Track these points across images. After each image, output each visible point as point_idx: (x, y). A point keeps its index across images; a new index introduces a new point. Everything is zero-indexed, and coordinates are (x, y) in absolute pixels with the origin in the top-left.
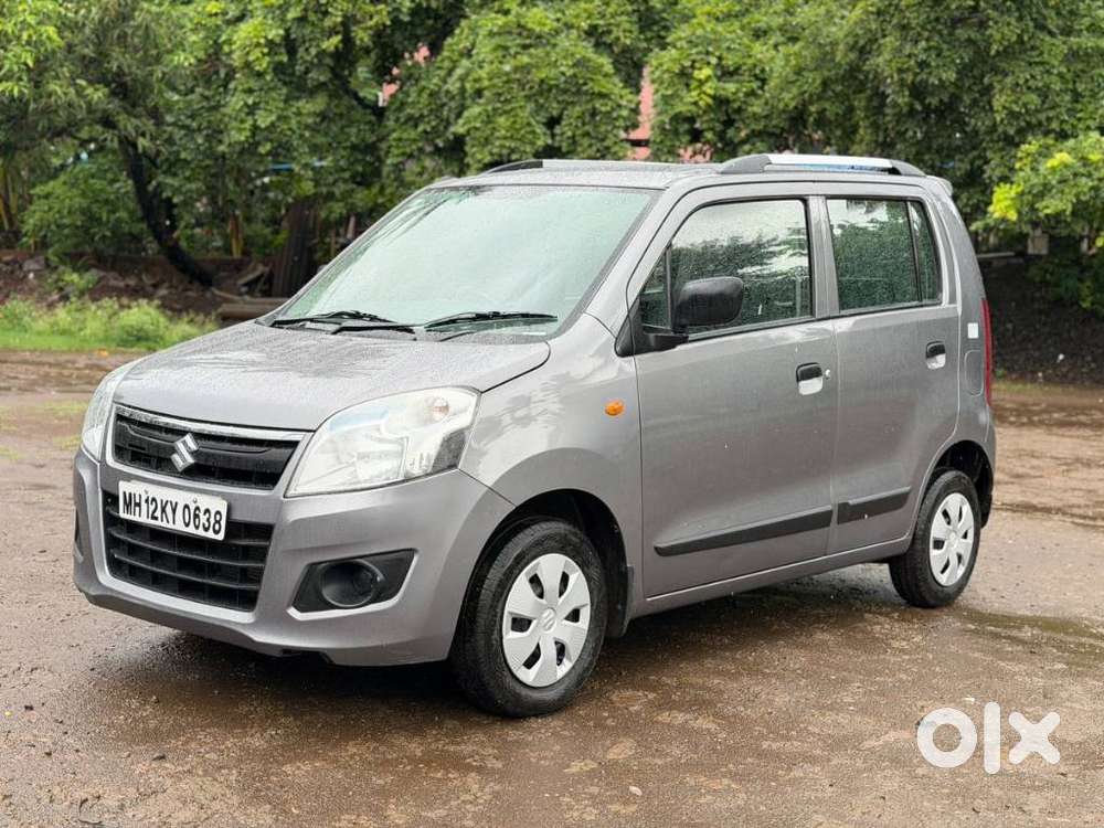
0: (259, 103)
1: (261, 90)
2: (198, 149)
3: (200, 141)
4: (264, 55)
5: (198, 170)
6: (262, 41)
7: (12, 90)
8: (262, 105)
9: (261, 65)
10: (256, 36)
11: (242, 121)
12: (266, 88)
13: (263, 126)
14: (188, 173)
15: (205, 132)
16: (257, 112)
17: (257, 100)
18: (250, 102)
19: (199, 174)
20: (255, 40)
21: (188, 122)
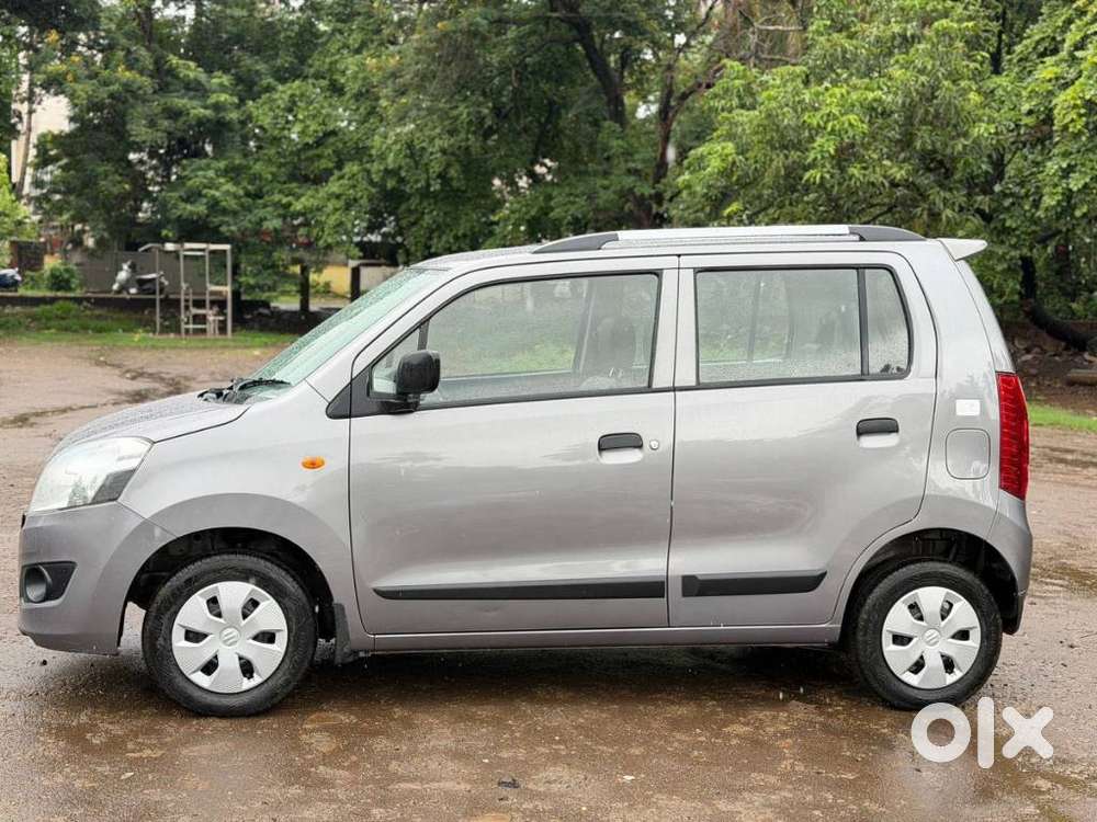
0: (1076, 165)
1: (1079, 152)
2: (1024, 215)
3: (1027, 207)
4: (1080, 116)
5: (1023, 236)
6: (1079, 102)
7: (815, 178)
8: (1078, 167)
9: (1075, 127)
10: (1073, 98)
11: (1056, 186)
12: (1083, 149)
13: (1075, 189)
14: (1014, 241)
15: (1031, 199)
16: (1071, 175)
17: (1073, 163)
18: (1064, 165)
19: (1024, 240)
20: (1072, 102)
21: (1017, 189)
